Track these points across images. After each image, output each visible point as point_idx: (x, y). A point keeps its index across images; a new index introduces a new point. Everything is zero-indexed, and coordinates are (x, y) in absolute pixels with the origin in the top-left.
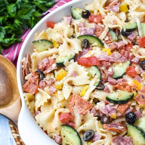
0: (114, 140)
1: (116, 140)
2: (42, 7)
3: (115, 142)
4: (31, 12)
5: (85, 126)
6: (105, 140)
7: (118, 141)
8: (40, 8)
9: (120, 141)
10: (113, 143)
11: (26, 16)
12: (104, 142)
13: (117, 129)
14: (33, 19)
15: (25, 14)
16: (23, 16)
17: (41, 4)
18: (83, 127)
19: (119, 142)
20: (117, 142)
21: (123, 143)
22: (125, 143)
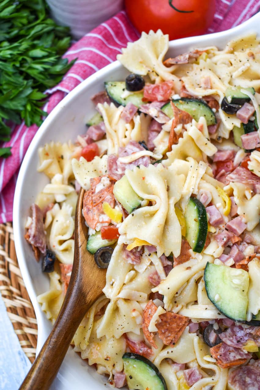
0: (234, 380)
1: (237, 378)
2: (43, 79)
3: (236, 381)
4: (23, 96)
5: (170, 352)
6: (216, 378)
7: (241, 378)
8: (41, 80)
9: (243, 376)
10: (234, 386)
11: (15, 103)
12: (214, 383)
13: (240, 357)
14: (29, 108)
15: (12, 100)
16: (8, 102)
17: (41, 73)
18: (168, 353)
19: (244, 379)
20: (239, 381)
21: (250, 377)
22: (253, 376)
